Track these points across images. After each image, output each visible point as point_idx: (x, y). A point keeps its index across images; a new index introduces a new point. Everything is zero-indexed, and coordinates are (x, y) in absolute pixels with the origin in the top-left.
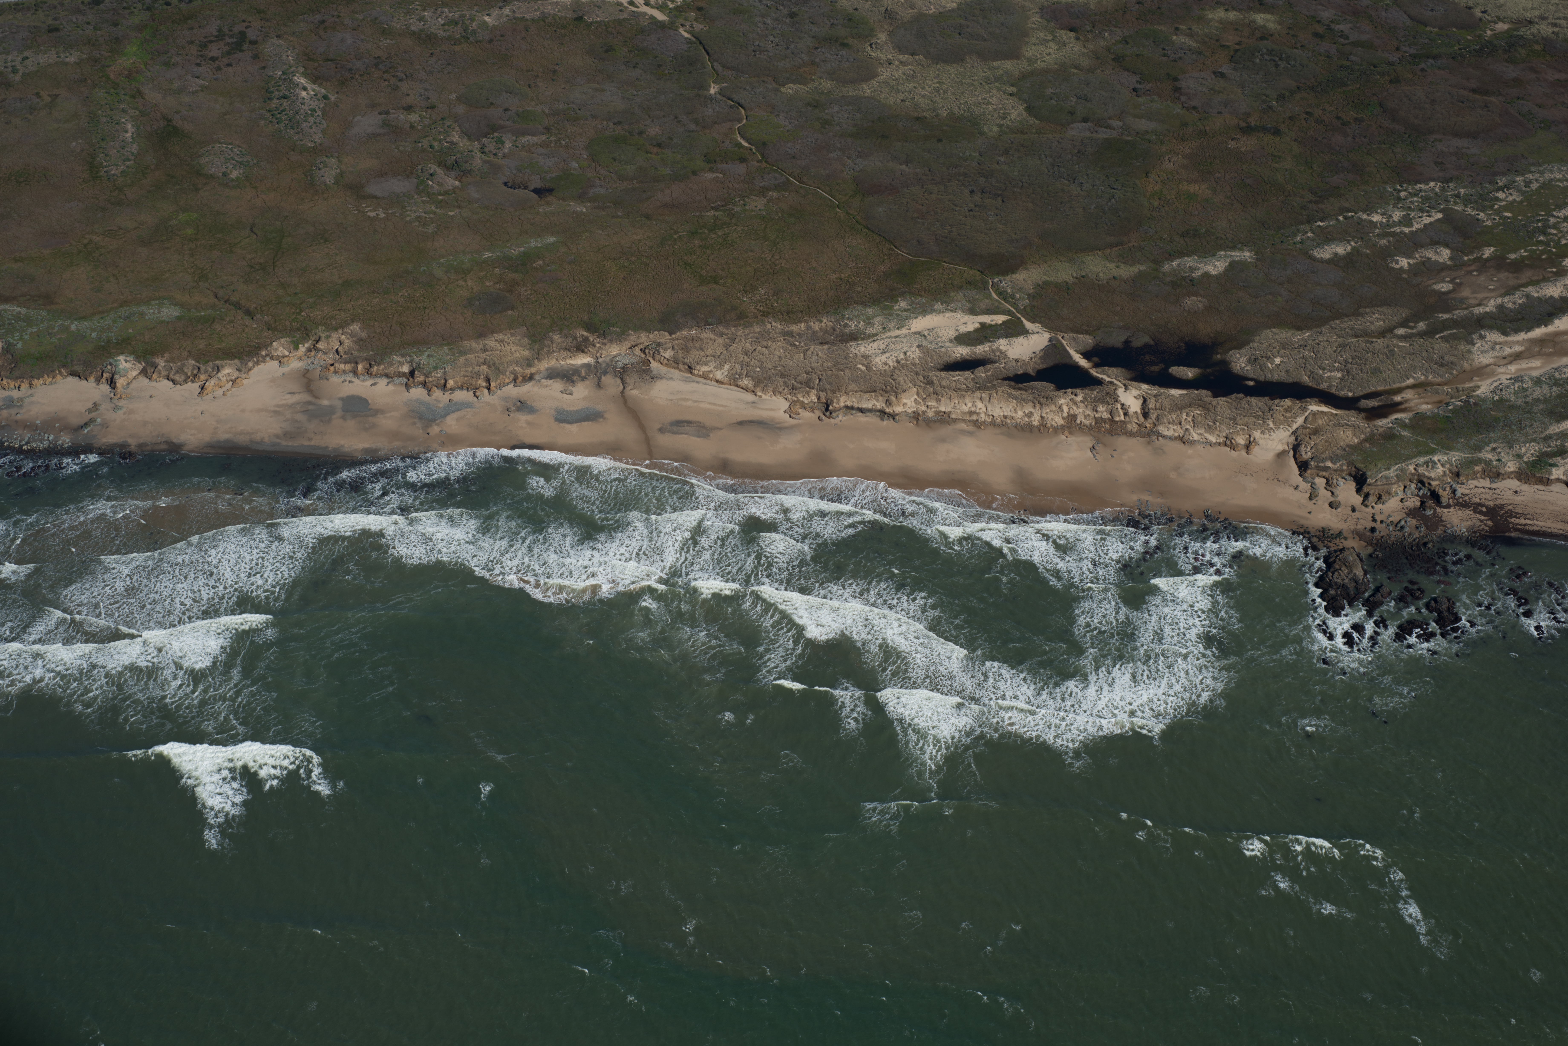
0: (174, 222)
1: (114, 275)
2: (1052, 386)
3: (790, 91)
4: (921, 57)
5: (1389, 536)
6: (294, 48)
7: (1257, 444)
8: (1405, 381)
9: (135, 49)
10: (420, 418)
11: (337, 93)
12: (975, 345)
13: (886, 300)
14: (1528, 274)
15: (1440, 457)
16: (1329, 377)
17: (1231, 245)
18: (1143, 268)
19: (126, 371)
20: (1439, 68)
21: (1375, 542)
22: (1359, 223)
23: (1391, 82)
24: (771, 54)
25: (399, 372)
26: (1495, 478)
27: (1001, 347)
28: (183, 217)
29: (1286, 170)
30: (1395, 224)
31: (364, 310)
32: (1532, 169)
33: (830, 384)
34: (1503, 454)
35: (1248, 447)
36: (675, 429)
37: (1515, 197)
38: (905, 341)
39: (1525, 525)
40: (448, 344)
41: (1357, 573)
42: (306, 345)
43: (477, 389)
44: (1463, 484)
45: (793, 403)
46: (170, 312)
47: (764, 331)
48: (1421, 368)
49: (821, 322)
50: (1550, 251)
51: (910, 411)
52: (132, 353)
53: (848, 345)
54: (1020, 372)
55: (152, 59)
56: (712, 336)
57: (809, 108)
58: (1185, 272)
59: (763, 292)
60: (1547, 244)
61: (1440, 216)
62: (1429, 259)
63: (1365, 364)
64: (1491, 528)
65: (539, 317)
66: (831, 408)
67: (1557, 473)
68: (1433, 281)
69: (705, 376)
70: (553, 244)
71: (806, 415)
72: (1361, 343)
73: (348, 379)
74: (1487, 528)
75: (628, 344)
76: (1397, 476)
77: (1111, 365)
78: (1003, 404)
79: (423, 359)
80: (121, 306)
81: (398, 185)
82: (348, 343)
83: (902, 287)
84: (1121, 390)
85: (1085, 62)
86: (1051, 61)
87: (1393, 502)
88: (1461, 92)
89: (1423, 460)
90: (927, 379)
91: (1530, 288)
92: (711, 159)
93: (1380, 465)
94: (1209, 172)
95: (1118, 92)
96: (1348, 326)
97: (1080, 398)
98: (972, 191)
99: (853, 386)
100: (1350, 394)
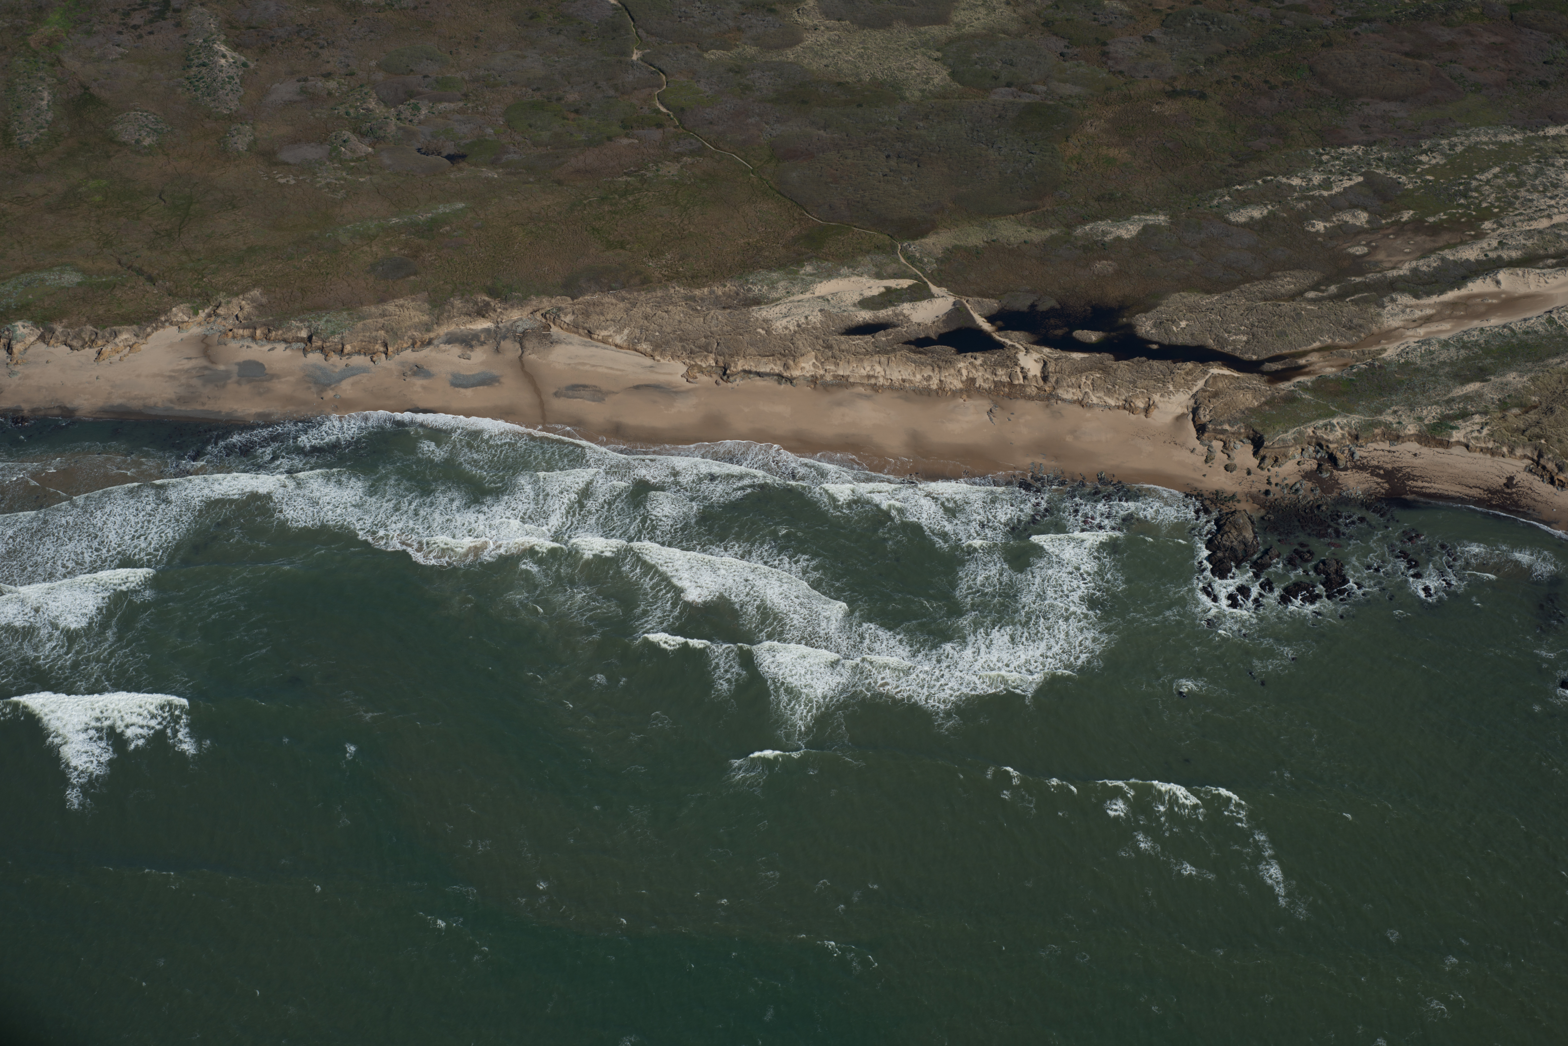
0: (83, 189)
1: (18, 242)
2: (953, 350)
3: (713, 57)
4: (848, 22)
5: (1283, 498)
6: (217, 16)
7: (1156, 407)
8: (1311, 344)
9: (57, 17)
10: (315, 383)
11: (257, 60)
12: (879, 309)
13: (792, 265)
14: (1446, 237)
15: (1339, 420)
16: (1234, 341)
17: (1146, 209)
18: (1054, 232)
19: (24, 337)
20: (1374, 32)
21: (1268, 504)
22: (1278, 187)
23: (1323, 45)
24: (696, 20)
25: (298, 337)
26: (1395, 440)
27: (904, 311)
28: (92, 184)
29: (1209, 133)
30: (1314, 188)
31: (267, 276)
32: (1459, 132)
33: (728, 348)
34: (1403, 417)
35: (1147, 410)
36: (570, 393)
37: (1439, 160)
38: (807, 305)
39: (1422, 488)
40: (348, 309)
41: (1247, 536)
42: (207, 311)
43: (374, 353)
44: (1362, 446)
45: (691, 367)
46: (71, 278)
47: (667, 295)
48: (1329, 331)
49: (725, 286)
50: (1470, 214)
51: (808, 375)
52: (30, 319)
53: (751, 309)
54: (922, 336)
55: (74, 27)
56: (614, 301)
57: (731, 74)
58: (1098, 236)
59: (669, 257)
60: (1467, 207)
61: (1361, 179)
62: (1346, 222)
63: (1271, 327)
64: (1387, 491)
65: (442, 282)
66: (728, 372)
67: (1457, 436)
68: (1349, 244)
69: (604, 341)
70: (461, 210)
71: (703, 379)
72: (1269, 306)
73: (246, 344)
74: (1383, 491)
75: (529, 309)
76: (1294, 439)
77: (1014, 329)
78: (901, 368)
79: (321, 324)
80: (23, 272)
81: (310, 152)
82: (248, 308)
83: (809, 252)
84: (1021, 353)
85: (1014, 27)
86: (980, 26)
87: (1289, 465)
88: (1393, 55)
89: (1322, 423)
90: (827, 343)
91: (1446, 251)
92: (628, 125)
93: (1278, 428)
94: (1130, 136)
95: (1045, 57)
96: (1259, 290)
97: (979, 361)
98: (888, 156)
99: (751, 350)
100: (1254, 358)
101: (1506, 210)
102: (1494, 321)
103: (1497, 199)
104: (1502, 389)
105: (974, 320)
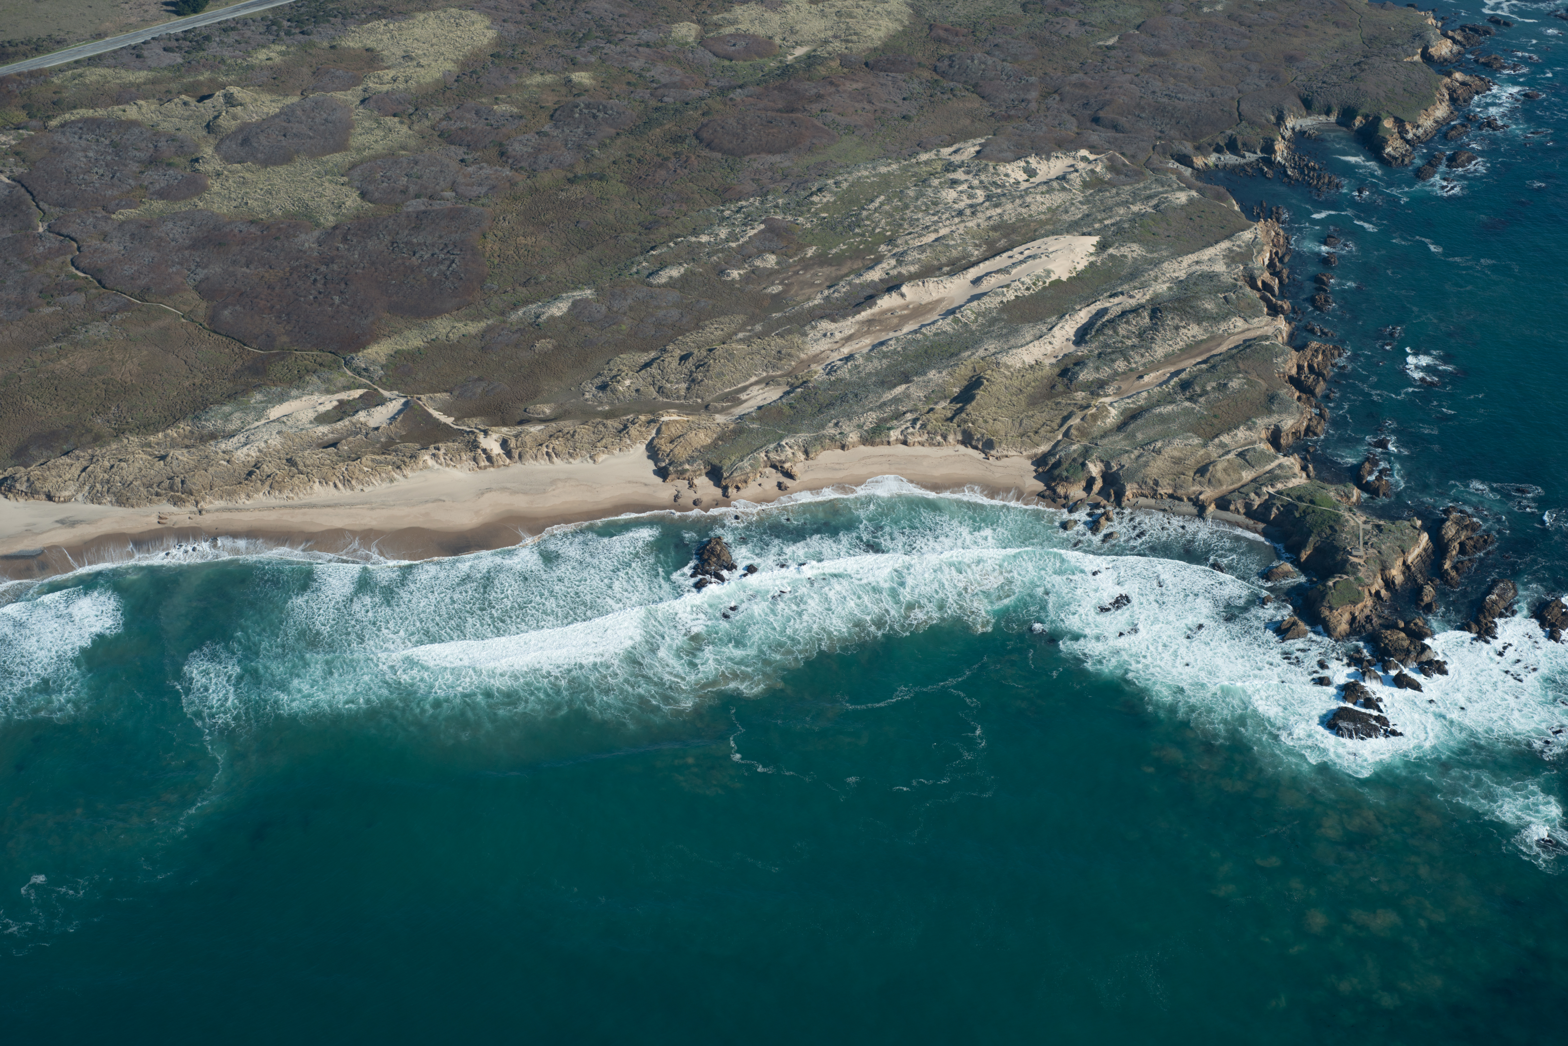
2: (415, 446)
3: (121, 216)
4: (250, 163)
8: (748, 379)
12: (335, 422)
13: (241, 396)
14: (849, 265)
15: (788, 441)
16: (677, 389)
17: (573, 286)
18: (490, 322)
20: (747, 96)
22: (689, 247)
23: (704, 115)
24: (96, 185)
26: (841, 448)
27: (361, 419)
29: (616, 210)
30: (722, 241)
32: (841, 171)
33: (194, 483)
34: (844, 428)
37: (828, 198)
38: (265, 430)
44: (811, 460)
47: (122, 446)
48: (762, 365)
49: (179, 428)
50: (867, 240)
53: (208, 444)
54: (382, 438)
56: (69, 461)
57: (142, 229)
58: (532, 319)
59: (119, 410)
60: (863, 235)
61: (763, 226)
62: (758, 267)
63: (709, 371)
67: (894, 435)
68: (764, 286)
69: (66, 501)
72: (703, 353)
76: (750, 465)
77: (469, 416)
83: (256, 381)
84: (481, 436)
85: (412, 143)
86: (379, 148)
87: (752, 489)
88: (769, 113)
89: (772, 446)
90: (291, 462)
91: (852, 276)
92: (48, 294)
93: (733, 458)
94: (543, 224)
95: (448, 166)
96: (690, 340)
97: (442, 451)
98: (315, 280)
99: (217, 481)
100: (699, 401)
101: (897, 232)
102: (906, 329)
103: (887, 224)
104: (926, 386)
105: (430, 415)
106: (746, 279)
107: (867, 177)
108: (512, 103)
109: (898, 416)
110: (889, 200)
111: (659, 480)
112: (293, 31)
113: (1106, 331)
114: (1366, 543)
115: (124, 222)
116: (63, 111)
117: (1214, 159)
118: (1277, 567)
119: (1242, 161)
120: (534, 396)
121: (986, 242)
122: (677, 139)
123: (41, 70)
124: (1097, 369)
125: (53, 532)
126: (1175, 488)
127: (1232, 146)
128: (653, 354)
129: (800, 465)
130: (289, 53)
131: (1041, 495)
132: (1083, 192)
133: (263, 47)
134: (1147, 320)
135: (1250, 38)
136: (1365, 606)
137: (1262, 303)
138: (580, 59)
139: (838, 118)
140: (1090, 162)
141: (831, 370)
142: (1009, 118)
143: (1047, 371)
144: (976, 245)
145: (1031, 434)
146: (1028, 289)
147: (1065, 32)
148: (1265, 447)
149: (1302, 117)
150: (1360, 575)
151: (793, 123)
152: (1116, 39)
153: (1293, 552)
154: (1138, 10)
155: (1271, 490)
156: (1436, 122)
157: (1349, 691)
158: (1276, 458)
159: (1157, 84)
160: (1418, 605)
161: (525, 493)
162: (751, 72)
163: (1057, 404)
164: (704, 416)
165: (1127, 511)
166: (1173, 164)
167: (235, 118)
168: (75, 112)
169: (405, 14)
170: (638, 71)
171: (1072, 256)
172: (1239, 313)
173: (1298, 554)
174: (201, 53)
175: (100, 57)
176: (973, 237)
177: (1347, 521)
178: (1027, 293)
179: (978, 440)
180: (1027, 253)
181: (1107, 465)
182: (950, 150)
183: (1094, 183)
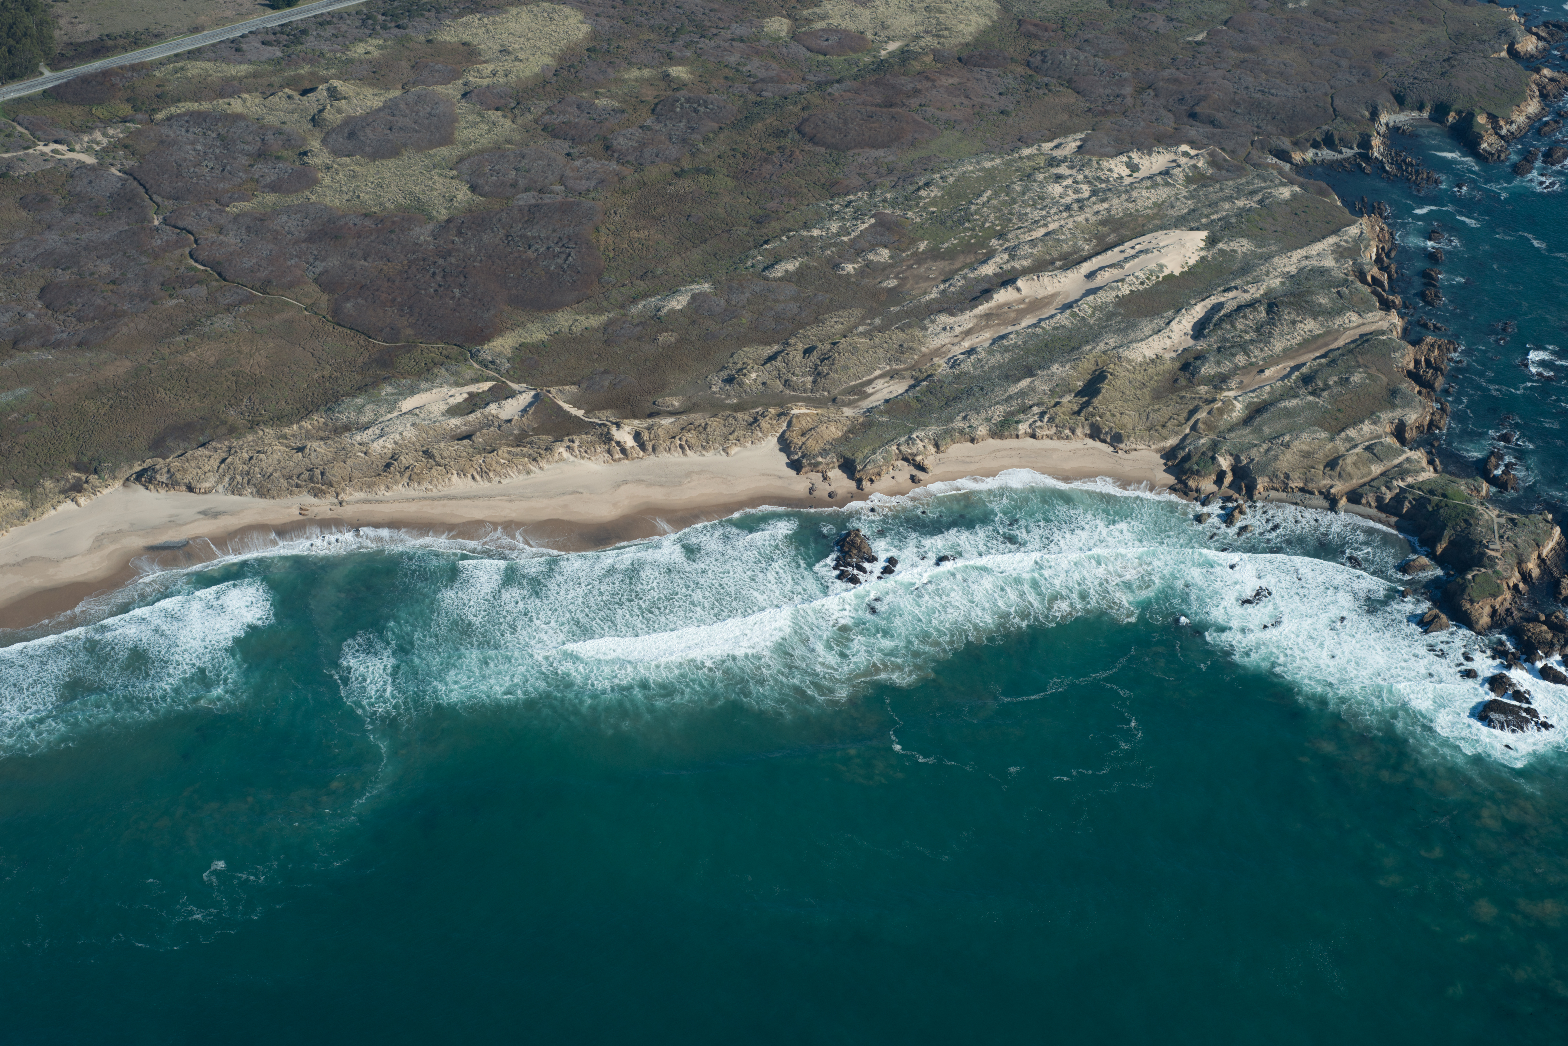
2: (550, 438)
3: (235, 209)
4: (358, 157)
8: (872, 373)
12: (467, 415)
13: (372, 388)
14: (962, 259)
15: (918, 434)
17: (690, 280)
18: (611, 315)
20: (845, 90)
22: (802, 240)
23: (803, 109)
24: (208, 178)
27: (492, 412)
29: (726, 204)
30: (834, 235)
32: (946, 166)
33: (334, 475)
34: (973, 421)
38: (398, 422)
47: (258, 438)
48: (885, 359)
49: (313, 420)
50: (978, 235)
53: (344, 436)
54: (515, 430)
56: (207, 453)
57: (258, 222)
58: (652, 312)
59: (248, 402)
61: (873, 221)
62: (871, 261)
65: (26, 468)
67: (1023, 428)
68: (880, 280)
69: (207, 492)
70: (25, 395)
77: (600, 409)
83: (384, 373)
84: (614, 429)
85: (517, 137)
86: (485, 141)
87: (885, 482)
88: (869, 108)
89: (903, 439)
90: (427, 454)
91: (966, 271)
92: (171, 286)
93: (866, 451)
94: (655, 218)
95: (554, 159)
96: (812, 333)
97: (577, 443)
98: (434, 274)
99: (356, 473)
100: (826, 394)
101: (1007, 226)
102: (1025, 323)
103: (996, 218)
104: (1050, 380)
105: (560, 408)
106: (860, 273)
107: (972, 172)
108: (612, 97)
109: (1025, 409)
110: (996, 195)
111: (793, 473)
112: (389, 25)
113: (1224, 326)
114: (1501, 537)
115: (238, 215)
116: (168, 104)
117: (1311, 155)
118: (1414, 560)
119: (1340, 157)
120: (661, 388)
121: (1096, 237)
122: (779, 134)
123: (142, 63)
124: (1218, 363)
125: (196, 523)
126: (1306, 481)
127: (1329, 142)
128: (775, 348)
129: (931, 458)
130: (386, 47)
131: (1173, 489)
132: (1186, 187)
133: (361, 40)
134: (1264, 314)
135: (1337, 34)
136: (1505, 599)
137: (1375, 299)
138: (676, 53)
139: (938, 113)
140: (1192, 158)
141: (954, 363)
142: (1106, 113)
143: (1168, 365)
144: (1086, 240)
145: (1159, 428)
146: (1142, 283)
147: (1153, 28)
148: (1390, 440)
149: (1395, 113)
150: (1498, 568)
151: (893, 117)
152: (1204, 34)
153: (1428, 544)
154: (1223, 6)
155: (1402, 484)
156: (1528, 118)
157: (1497, 683)
158: (1404, 452)
159: (1249, 80)
160: (1556, 599)
161: (661, 485)
162: (847, 66)
163: (1182, 397)
164: (832, 409)
165: (1259, 504)
166: (1271, 160)
167: (339, 111)
168: (180, 105)
169: (498, 9)
170: (734, 65)
171: (1183, 251)
172: (1353, 308)
173: (1433, 547)
174: (300, 47)
175: (199, 50)
176: (1083, 232)
177: (1481, 514)
178: (1141, 288)
179: (1106, 433)
180: (1138, 247)
181: (1237, 458)
182: (1051, 145)
183: (1196, 178)
